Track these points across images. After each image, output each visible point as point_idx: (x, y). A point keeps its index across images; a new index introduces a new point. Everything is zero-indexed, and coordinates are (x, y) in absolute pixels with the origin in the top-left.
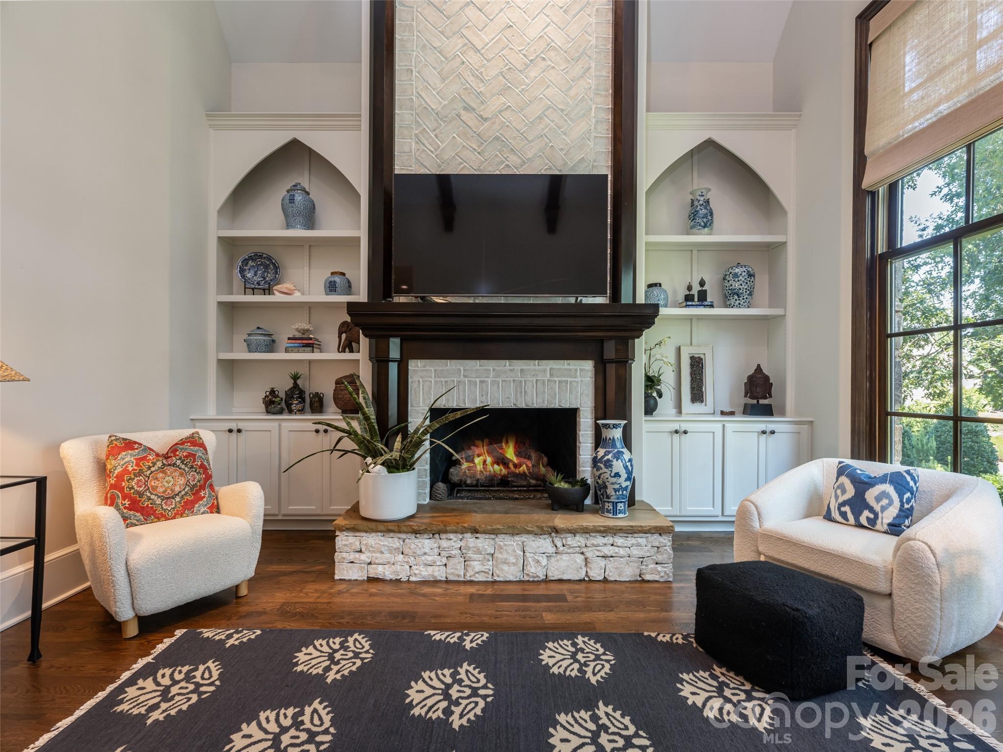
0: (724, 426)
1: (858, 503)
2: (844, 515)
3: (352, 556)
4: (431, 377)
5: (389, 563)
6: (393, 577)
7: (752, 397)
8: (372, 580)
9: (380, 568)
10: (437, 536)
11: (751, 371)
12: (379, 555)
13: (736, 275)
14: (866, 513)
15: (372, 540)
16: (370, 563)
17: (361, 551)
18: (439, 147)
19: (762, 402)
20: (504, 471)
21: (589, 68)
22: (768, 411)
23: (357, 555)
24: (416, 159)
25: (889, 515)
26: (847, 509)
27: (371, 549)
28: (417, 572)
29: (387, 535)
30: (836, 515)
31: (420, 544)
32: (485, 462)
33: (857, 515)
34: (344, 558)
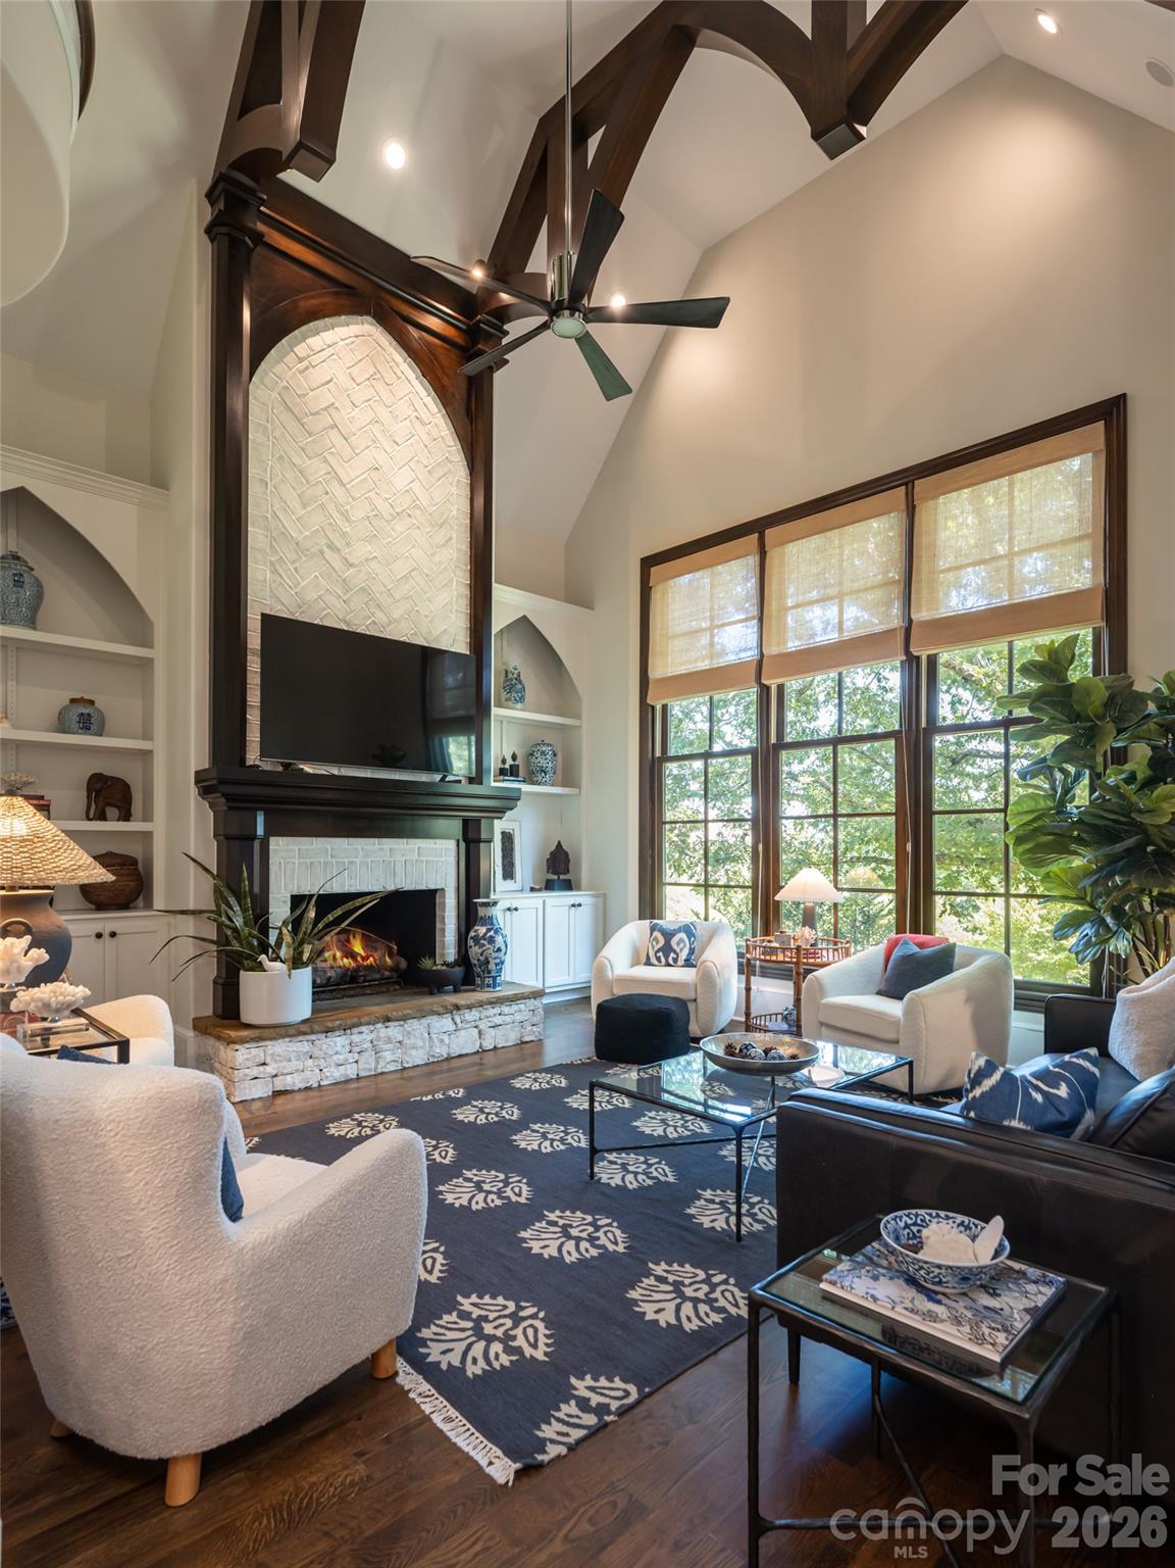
0: (544, 901)
1: (667, 949)
2: (658, 959)
3: (255, 1071)
4: (294, 858)
5: (297, 1071)
6: (302, 1086)
7: (554, 873)
8: (277, 1094)
9: (289, 1078)
10: (348, 1031)
11: (553, 848)
12: (285, 1064)
13: (543, 753)
14: (672, 955)
15: (278, 1047)
16: (276, 1076)
17: (264, 1064)
18: (299, 584)
19: (562, 877)
20: (353, 964)
21: (450, 539)
22: (568, 886)
23: (261, 1068)
24: (271, 591)
25: (684, 955)
26: (660, 954)
27: (278, 1058)
28: (328, 1074)
29: (296, 1039)
30: (653, 960)
31: (332, 1044)
32: (334, 956)
33: (667, 957)
34: (246, 1075)
